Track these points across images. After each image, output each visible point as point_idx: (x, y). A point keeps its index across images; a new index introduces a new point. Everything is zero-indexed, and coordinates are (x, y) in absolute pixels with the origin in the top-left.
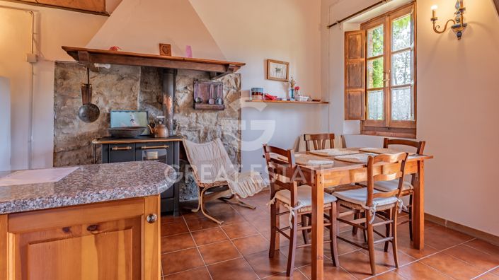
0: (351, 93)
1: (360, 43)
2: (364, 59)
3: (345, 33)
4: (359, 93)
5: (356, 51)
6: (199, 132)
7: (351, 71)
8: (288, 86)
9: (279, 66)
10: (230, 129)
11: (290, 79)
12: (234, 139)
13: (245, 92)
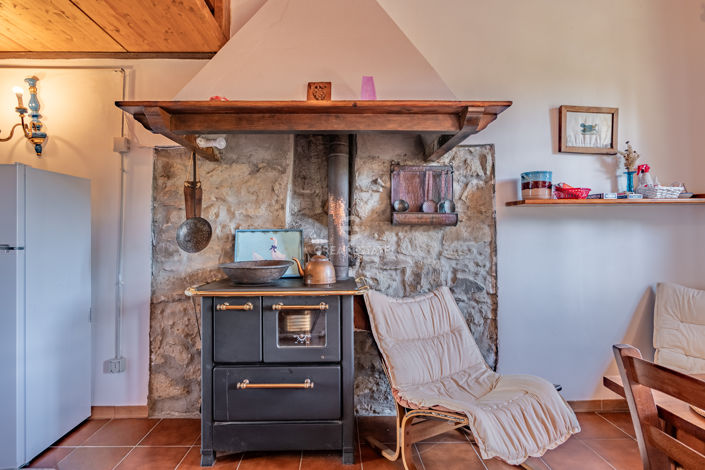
6: (403, 271)
8: (616, 165)
9: (591, 119)
10: (472, 267)
11: (621, 147)
12: (480, 289)
13: (504, 183)
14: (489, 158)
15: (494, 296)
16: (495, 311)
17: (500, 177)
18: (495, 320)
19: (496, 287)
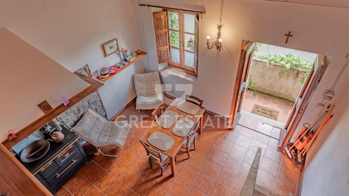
0: (161, 50)
1: (164, 20)
2: (167, 30)
3: (153, 13)
4: (166, 49)
5: (162, 25)
6: (74, 112)
7: (159, 37)
8: (120, 53)
9: (111, 45)
10: (92, 98)
11: (120, 49)
12: (96, 101)
13: (94, 73)
14: (87, 69)
15: (101, 101)
16: (102, 103)
17: (92, 72)
18: (102, 106)
19: (100, 98)
